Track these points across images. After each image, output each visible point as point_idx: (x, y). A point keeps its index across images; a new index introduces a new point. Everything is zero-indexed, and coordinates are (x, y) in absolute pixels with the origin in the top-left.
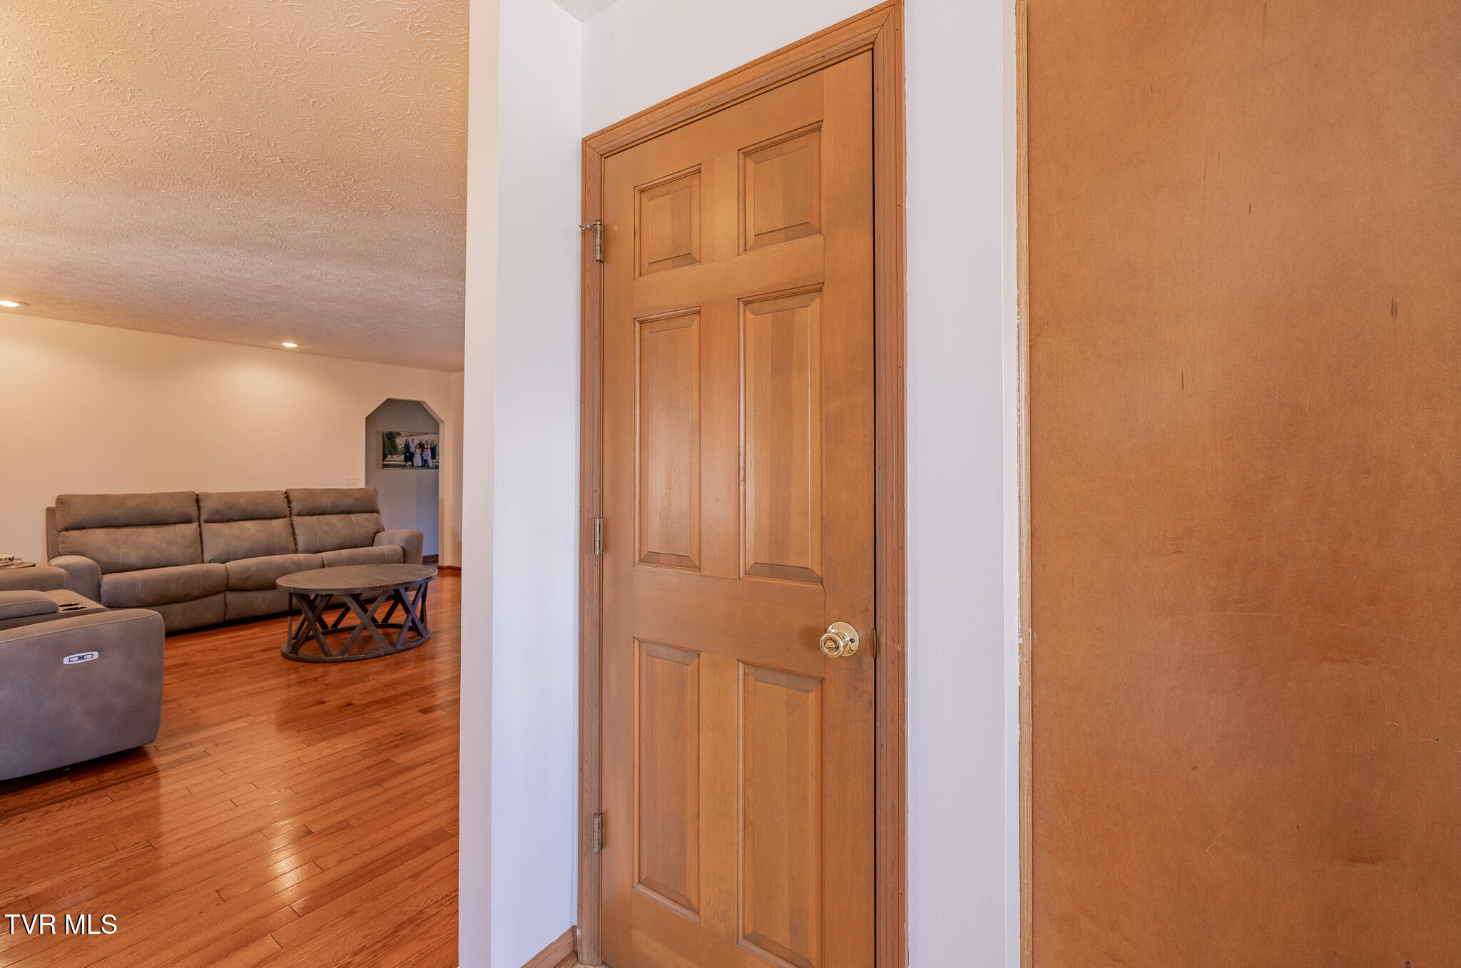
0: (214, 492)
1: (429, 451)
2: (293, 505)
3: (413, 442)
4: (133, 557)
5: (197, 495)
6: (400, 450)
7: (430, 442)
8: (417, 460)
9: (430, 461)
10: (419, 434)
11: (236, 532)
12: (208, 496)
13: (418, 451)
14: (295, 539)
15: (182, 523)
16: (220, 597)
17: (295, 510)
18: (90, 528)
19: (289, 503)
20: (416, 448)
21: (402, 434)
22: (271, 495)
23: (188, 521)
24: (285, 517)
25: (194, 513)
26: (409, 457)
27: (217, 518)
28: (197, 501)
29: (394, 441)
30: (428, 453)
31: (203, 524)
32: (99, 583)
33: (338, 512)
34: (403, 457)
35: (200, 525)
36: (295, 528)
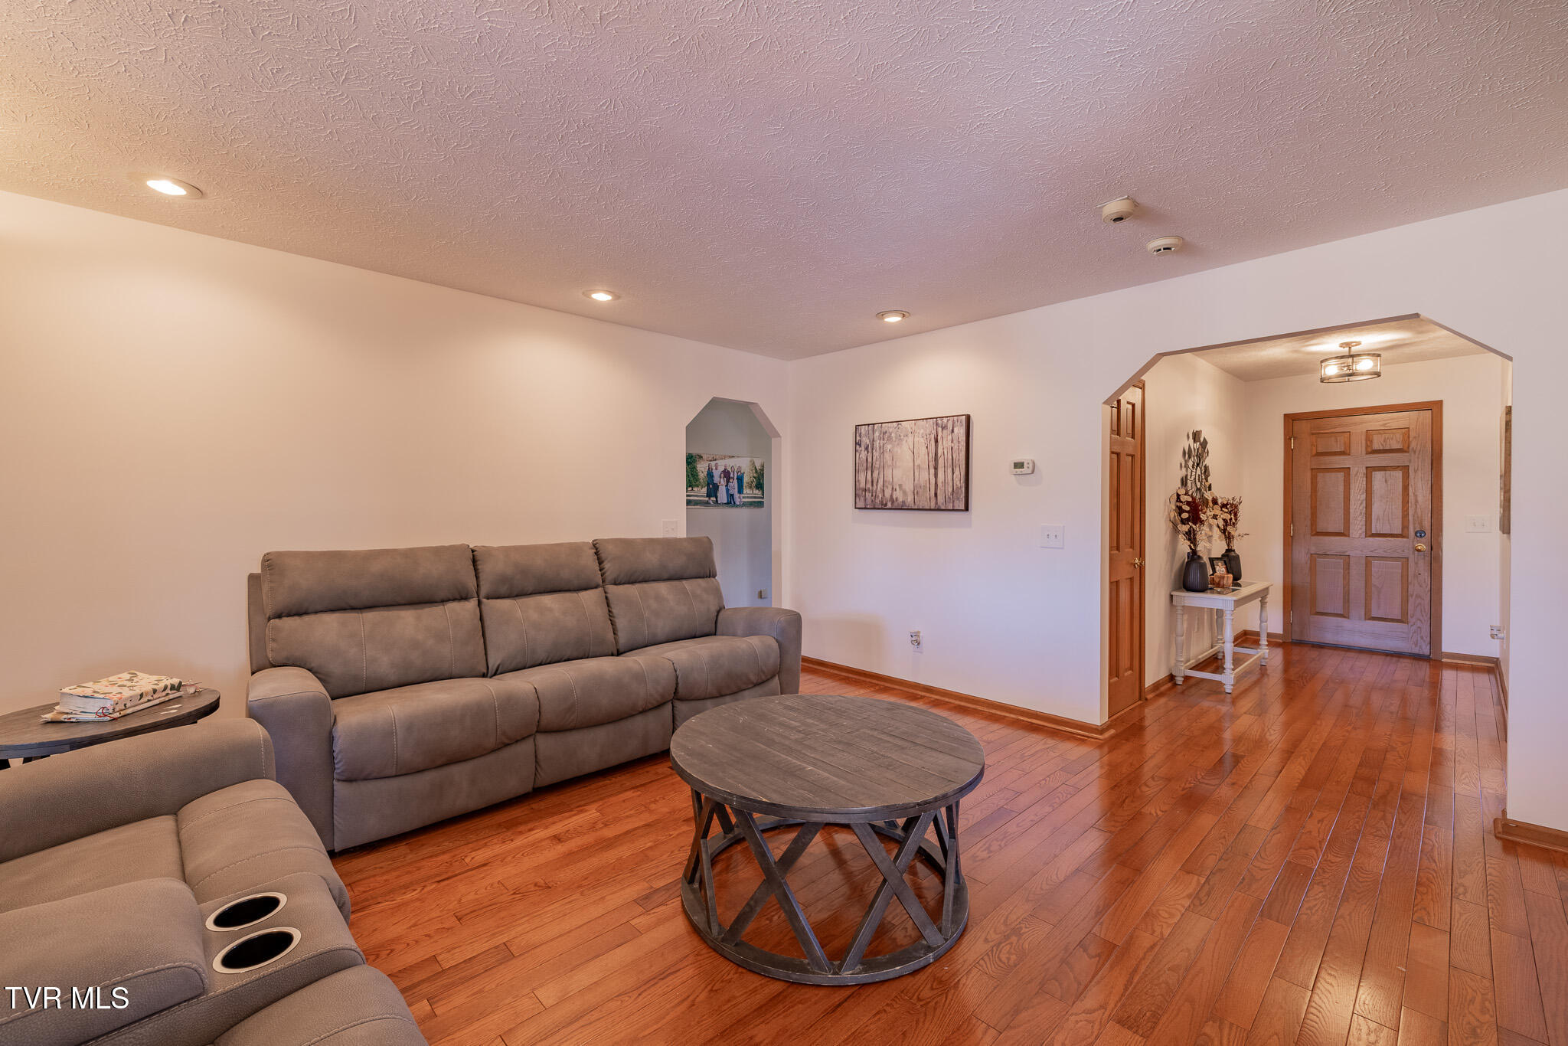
0: (495, 545)
1: (736, 481)
2: (607, 565)
3: (716, 469)
4: (385, 665)
5: (473, 551)
6: (701, 481)
7: (736, 469)
8: (722, 496)
9: (737, 496)
10: (724, 458)
11: (534, 616)
12: (488, 551)
13: (723, 482)
14: (613, 624)
15: (454, 600)
16: (526, 747)
17: (610, 575)
18: (316, 612)
19: (600, 562)
20: (720, 477)
21: (704, 457)
22: (575, 549)
23: (464, 597)
24: (596, 587)
25: (471, 583)
26: (713, 490)
27: (503, 590)
28: (474, 561)
29: (695, 468)
30: (735, 484)
31: (484, 600)
32: (331, 732)
33: (666, 576)
34: (705, 490)
35: (480, 603)
36: (612, 606)
